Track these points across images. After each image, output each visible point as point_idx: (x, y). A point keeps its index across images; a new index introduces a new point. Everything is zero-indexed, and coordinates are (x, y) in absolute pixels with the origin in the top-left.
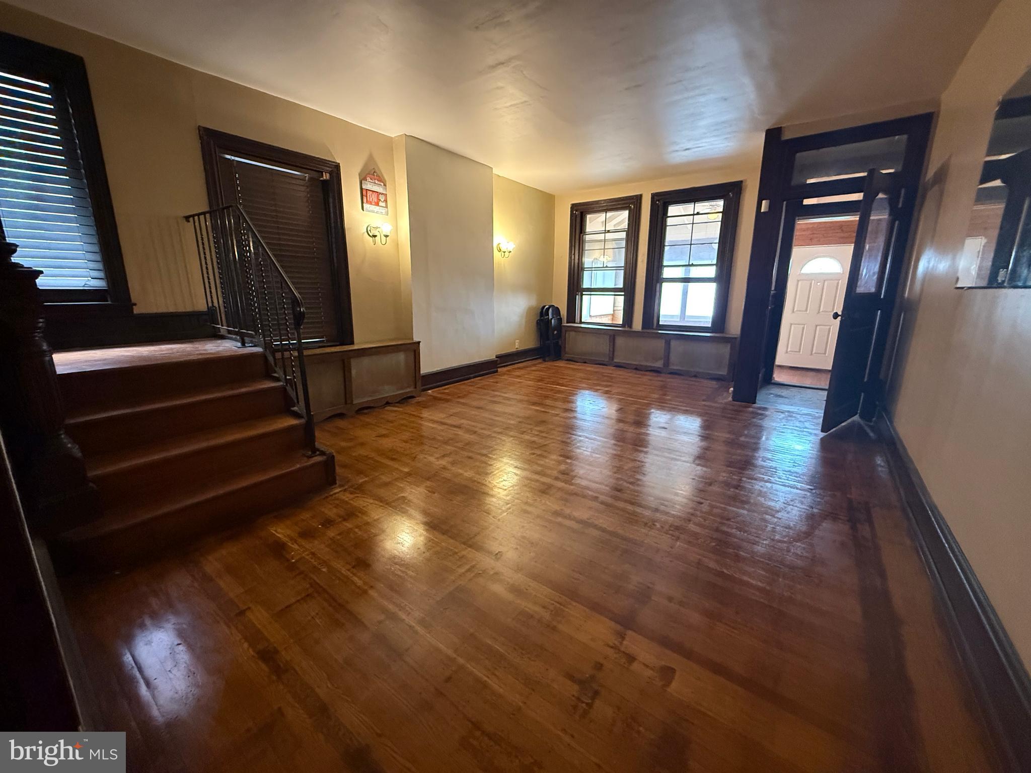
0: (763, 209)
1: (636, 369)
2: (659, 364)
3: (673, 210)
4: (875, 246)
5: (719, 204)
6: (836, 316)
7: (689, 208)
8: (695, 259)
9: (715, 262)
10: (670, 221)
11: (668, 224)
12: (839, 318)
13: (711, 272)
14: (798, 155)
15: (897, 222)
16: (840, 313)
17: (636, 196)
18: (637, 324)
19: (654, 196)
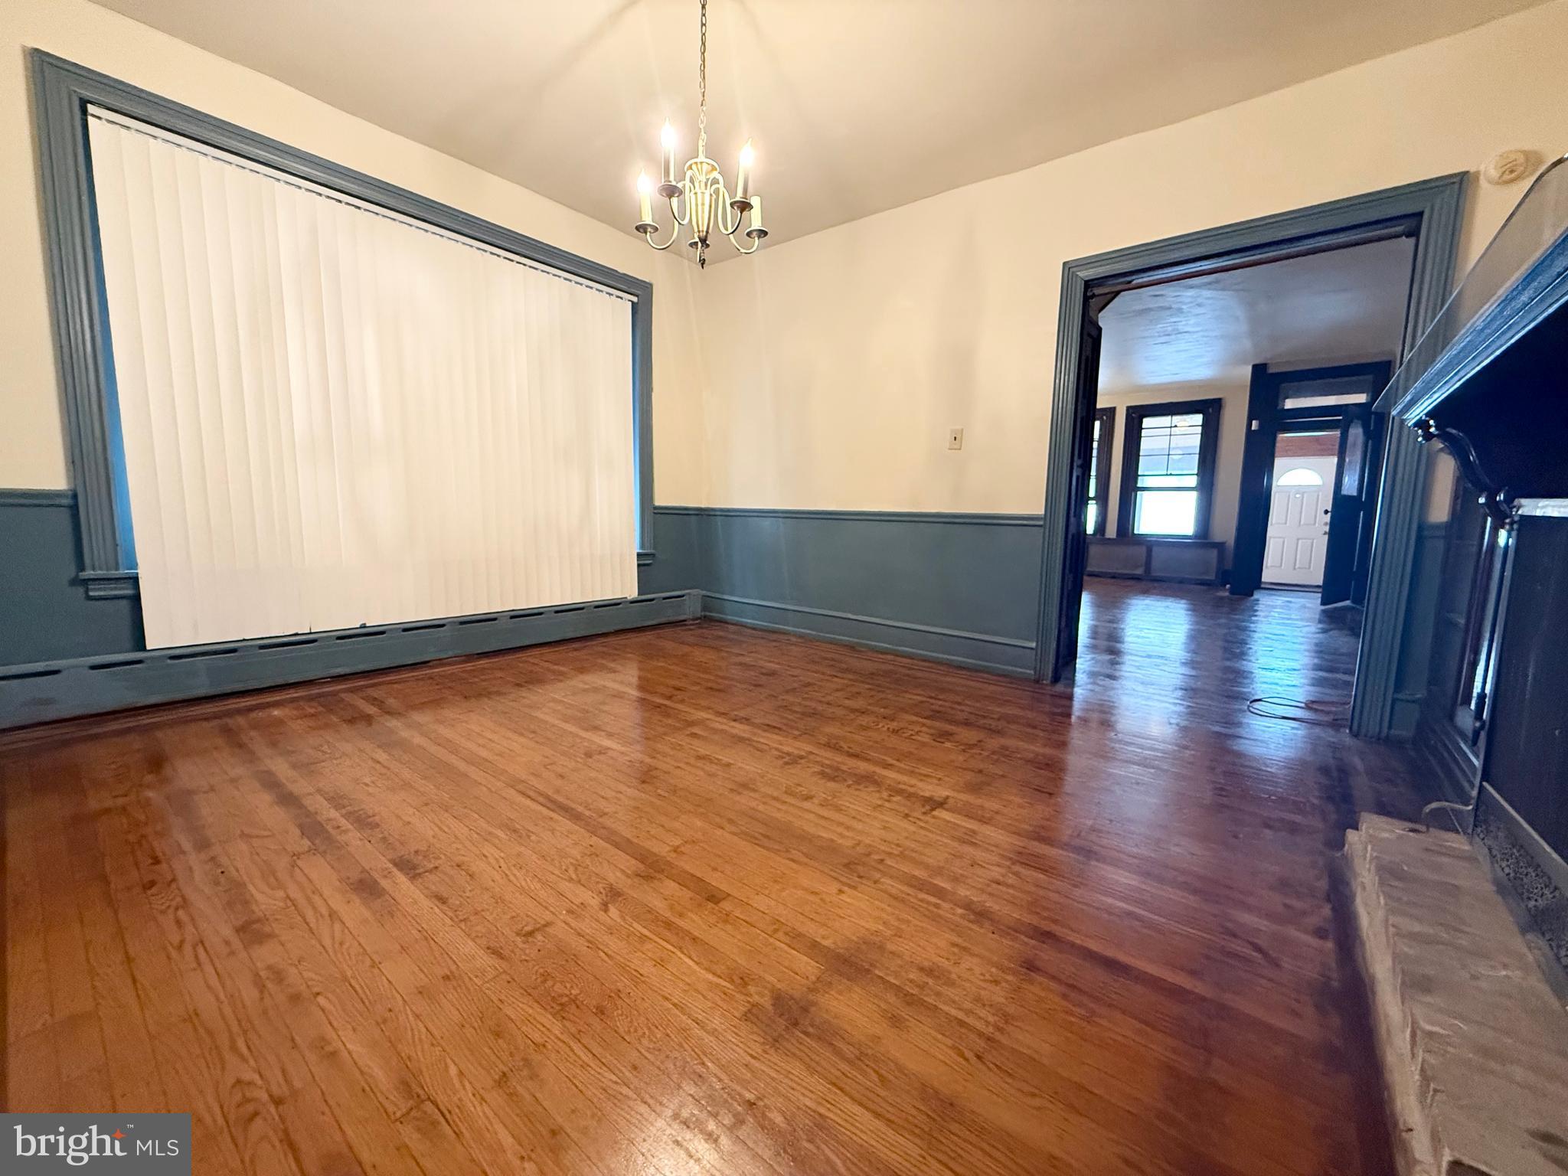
0: (1254, 427)
1: (1113, 577)
2: (1139, 571)
3: (1147, 422)
4: (1355, 458)
5: (1198, 419)
6: (1326, 512)
7: (1165, 421)
8: (1174, 469)
9: (1196, 472)
10: (1144, 433)
11: (1143, 435)
12: (1329, 514)
13: (1193, 481)
14: (1283, 385)
15: (1370, 442)
16: (1330, 510)
17: (1111, 408)
18: (1111, 531)
19: (1129, 408)
